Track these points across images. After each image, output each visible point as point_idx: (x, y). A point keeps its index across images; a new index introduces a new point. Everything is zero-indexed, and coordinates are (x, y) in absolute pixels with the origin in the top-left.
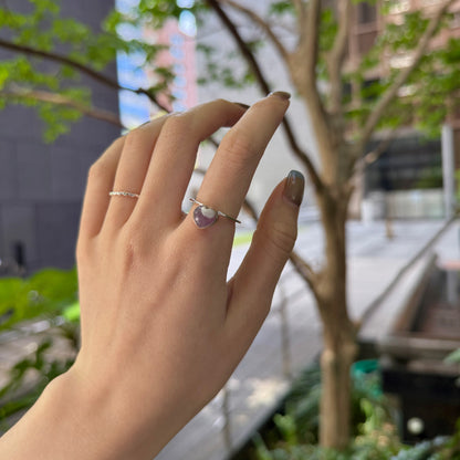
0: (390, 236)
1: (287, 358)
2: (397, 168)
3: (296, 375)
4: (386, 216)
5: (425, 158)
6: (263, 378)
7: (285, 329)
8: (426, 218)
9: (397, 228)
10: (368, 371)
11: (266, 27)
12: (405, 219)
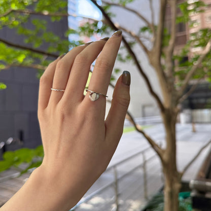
0: (194, 131)
1: (146, 190)
2: (197, 98)
3: (150, 198)
4: (192, 121)
6: (135, 200)
7: (145, 175)
9: (197, 127)
10: (185, 197)
11: (137, 38)
12: (201, 123)
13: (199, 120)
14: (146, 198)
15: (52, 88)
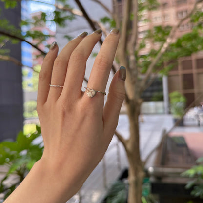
1: (105, 180)
3: (109, 187)
5: (155, 88)
8: (156, 113)
12: (148, 114)
13: (146, 111)
14: (106, 187)
15: (50, 84)
